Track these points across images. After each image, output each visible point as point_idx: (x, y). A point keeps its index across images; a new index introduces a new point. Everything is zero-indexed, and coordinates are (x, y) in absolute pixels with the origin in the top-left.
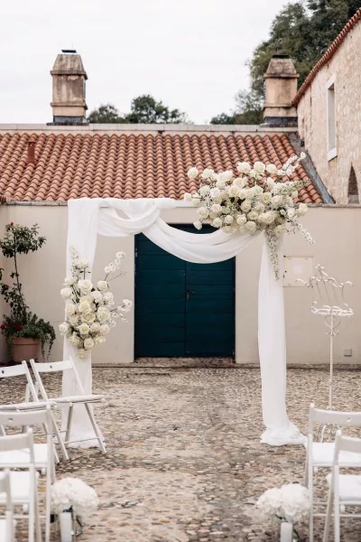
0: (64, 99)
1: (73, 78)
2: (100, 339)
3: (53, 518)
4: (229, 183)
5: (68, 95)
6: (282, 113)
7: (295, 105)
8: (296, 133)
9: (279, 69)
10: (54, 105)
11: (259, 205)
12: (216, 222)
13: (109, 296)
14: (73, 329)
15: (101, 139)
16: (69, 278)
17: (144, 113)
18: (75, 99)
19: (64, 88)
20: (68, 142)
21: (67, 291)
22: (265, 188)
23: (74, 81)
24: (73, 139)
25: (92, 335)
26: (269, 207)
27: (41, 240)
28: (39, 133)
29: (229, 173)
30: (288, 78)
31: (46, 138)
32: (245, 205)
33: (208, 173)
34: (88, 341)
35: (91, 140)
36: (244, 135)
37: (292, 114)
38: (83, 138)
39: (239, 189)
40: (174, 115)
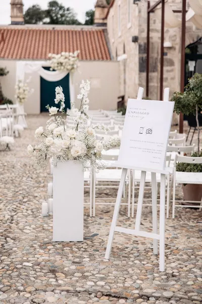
0: (15, 14)
1: (19, 6)
2: (26, 100)
3: (14, 132)
4: (60, 58)
5: (17, 13)
6: (101, 21)
7: (106, 18)
8: (106, 29)
9: (100, 3)
10: (11, 17)
11: (67, 64)
12: (56, 69)
13: (28, 88)
14: (18, 97)
15: (30, 31)
16: (17, 83)
17: (54, 8)
18: (19, 14)
19: (15, 10)
20: (17, 32)
21: (16, 87)
22: (69, 60)
23: (19, 7)
24: (19, 31)
25: (24, 98)
26: (70, 65)
27: (8, 72)
28: (5, 28)
29: (59, 55)
30: (104, 7)
31: (8, 30)
32: (64, 64)
33: (54, 55)
34: (22, 100)
35: (26, 31)
36: (87, 30)
37: (105, 21)
38: (23, 31)
39: (62, 60)
40: (68, 9)
